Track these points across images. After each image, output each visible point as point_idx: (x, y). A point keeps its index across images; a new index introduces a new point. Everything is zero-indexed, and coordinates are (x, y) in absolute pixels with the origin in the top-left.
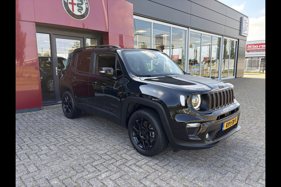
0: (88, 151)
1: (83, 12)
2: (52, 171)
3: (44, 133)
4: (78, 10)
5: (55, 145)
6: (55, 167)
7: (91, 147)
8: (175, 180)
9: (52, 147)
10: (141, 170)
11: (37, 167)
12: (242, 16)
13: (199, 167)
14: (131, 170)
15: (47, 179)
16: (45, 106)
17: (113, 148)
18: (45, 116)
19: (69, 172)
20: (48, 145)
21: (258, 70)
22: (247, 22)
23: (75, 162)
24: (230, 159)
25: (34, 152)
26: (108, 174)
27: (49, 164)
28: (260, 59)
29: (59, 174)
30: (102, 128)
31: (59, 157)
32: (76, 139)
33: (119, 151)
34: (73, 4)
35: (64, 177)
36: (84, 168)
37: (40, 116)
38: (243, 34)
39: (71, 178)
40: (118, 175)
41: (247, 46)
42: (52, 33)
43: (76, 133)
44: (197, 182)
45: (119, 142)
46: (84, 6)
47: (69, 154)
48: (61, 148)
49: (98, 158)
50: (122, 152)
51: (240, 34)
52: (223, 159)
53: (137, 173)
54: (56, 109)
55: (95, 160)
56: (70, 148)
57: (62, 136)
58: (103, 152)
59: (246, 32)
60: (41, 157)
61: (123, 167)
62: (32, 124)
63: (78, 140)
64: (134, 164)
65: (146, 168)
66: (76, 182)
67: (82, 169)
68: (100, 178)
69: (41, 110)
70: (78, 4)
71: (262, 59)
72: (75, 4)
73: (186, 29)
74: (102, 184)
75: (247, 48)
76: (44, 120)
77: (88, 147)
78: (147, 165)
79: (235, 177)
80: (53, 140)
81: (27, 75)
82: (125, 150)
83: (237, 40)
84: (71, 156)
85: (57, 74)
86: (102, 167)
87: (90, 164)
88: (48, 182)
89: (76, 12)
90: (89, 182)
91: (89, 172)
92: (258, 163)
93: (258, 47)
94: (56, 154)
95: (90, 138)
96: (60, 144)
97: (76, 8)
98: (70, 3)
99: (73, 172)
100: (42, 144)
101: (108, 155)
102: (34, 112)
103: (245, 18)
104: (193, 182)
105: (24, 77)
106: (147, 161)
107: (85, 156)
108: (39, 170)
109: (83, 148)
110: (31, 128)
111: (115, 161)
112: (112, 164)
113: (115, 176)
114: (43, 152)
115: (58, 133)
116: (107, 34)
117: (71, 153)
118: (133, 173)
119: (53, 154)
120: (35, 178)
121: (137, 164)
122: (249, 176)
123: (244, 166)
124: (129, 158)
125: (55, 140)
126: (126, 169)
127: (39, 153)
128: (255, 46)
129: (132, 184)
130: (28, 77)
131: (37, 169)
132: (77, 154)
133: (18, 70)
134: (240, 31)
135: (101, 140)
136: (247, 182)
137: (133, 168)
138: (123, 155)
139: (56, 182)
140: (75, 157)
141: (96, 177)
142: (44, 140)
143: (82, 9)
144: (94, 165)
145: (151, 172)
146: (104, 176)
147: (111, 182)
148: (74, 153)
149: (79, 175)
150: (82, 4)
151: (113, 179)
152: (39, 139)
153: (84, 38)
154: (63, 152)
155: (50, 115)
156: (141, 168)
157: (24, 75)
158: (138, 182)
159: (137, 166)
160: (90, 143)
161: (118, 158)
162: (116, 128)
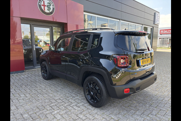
0: (49, 97)
1: (51, 11)
2: (25, 109)
3: (24, 87)
4: (48, 9)
5: (29, 94)
6: (27, 107)
7: (51, 95)
8: (98, 115)
9: (27, 95)
10: (79, 109)
11: (16, 107)
12: (155, 12)
13: (115, 107)
14: (73, 109)
15: (21, 114)
16: (27, 70)
17: (65, 96)
18: (26, 76)
19: (35, 110)
20: (25, 94)
21: (167, 47)
22: (159, 16)
23: (39, 104)
24: (135, 102)
25: (16, 98)
26: (58, 111)
27: (24, 105)
28: (169, 39)
29: (29, 111)
30: (60, 84)
31: (31, 101)
32: (43, 90)
33: (68, 97)
34: (44, 6)
35: (32, 112)
36: (45, 108)
37: (23, 76)
38: (156, 24)
39: (36, 113)
40: (65, 111)
41: (160, 31)
42: (31, 24)
43: (43, 87)
44: (111, 115)
45: (69, 92)
46: (51, 7)
47: (37, 99)
48: (33, 95)
49: (54, 101)
50: (69, 98)
51: (154, 24)
52: (131, 102)
53: (76, 111)
54: (33, 72)
55: (52, 103)
56: (38, 95)
57: (34, 88)
58: (58, 98)
59: (157, 22)
60: (20, 101)
61: (68, 107)
62: (17, 81)
63: (44, 91)
64: (75, 105)
65: (82, 107)
66: (38, 116)
67: (43, 108)
68: (53, 113)
69: (24, 72)
70: (48, 6)
71: (170, 39)
72: (46, 6)
73: (119, 20)
74: (54, 117)
75: (160, 32)
76: (25, 78)
77: (50, 95)
78: (83, 106)
79: (135, 113)
80: (28, 91)
81: (17, 50)
82: (72, 97)
83: (152, 27)
84: (38, 100)
85: (34, 50)
86: (56, 107)
87: (49, 105)
88: (22, 115)
89: (46, 11)
90: (46, 116)
91: (47, 110)
92: (151, 105)
93: (168, 32)
94: (29, 99)
95: (52, 89)
96: (32, 93)
97: (46, 8)
98: (42, 5)
99: (37, 110)
100: (22, 93)
101: (60, 100)
102: (20, 74)
103: (157, 13)
104: (109, 115)
105: (15, 51)
106: (84, 103)
107: (47, 101)
108: (18, 108)
109: (46, 95)
110: (16, 83)
111: (64, 103)
112: (62, 105)
113: (62, 112)
114: (22, 98)
115: (32, 87)
116: (66, 24)
117: (38, 98)
118: (74, 111)
119: (27, 99)
120: (15, 113)
121: (77, 105)
122: (144, 112)
123: (142, 106)
124: (73, 101)
125: (30, 91)
126: (70, 108)
127: (19, 99)
128: (166, 31)
129: (72, 117)
130: (18, 51)
131: (16, 108)
132: (42, 99)
133: (12, 46)
134: (154, 21)
135: (58, 91)
136: (141, 116)
137: (74, 107)
138: (70, 100)
139: (26, 116)
140: (40, 101)
141: (51, 113)
142: (23, 91)
143: (50, 9)
144: (51, 106)
145: (85, 110)
146: (56, 112)
147: (59, 116)
148: (40, 99)
149: (41, 112)
150: (50, 5)
151: (61, 114)
152: (20, 90)
153: (52, 27)
154: (33, 98)
155: (29, 75)
156: (80, 108)
157: (15, 50)
158: (76, 116)
159: (77, 106)
160: (51, 93)
161: (66, 101)
162: (69, 83)
